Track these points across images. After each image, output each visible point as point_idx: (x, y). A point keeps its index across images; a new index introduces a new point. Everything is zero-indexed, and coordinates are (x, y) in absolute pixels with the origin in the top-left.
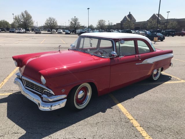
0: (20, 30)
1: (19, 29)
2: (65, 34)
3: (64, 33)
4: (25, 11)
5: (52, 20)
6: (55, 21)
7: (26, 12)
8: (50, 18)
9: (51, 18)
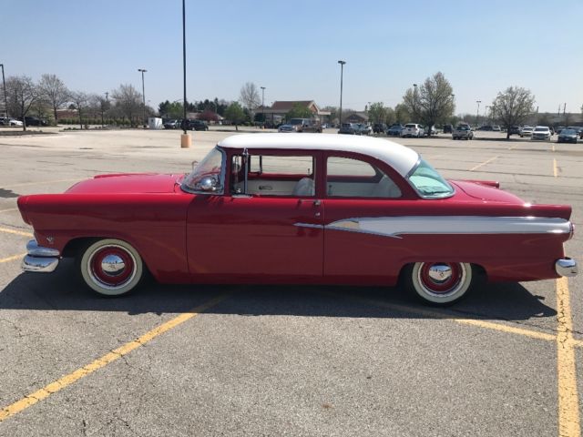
0: (412, 129)
1: (410, 126)
2: (559, 142)
3: (555, 137)
4: (435, 74)
5: (518, 97)
6: (525, 100)
7: (439, 77)
8: (510, 91)
9: (514, 89)
